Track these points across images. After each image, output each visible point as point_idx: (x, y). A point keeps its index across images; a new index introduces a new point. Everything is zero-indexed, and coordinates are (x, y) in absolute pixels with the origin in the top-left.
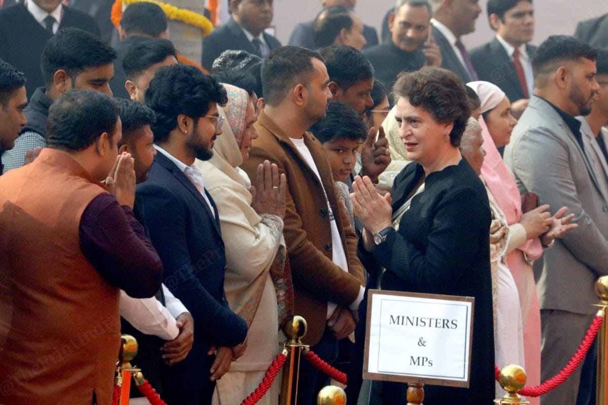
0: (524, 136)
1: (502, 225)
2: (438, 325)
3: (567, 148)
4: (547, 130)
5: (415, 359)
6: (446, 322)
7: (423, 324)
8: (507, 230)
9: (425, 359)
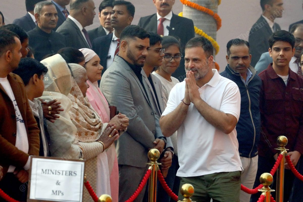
0: (107, 75)
1: (100, 122)
2: (67, 174)
3: (129, 82)
4: (118, 72)
5: (55, 192)
6: (71, 172)
7: (59, 174)
8: (102, 125)
9: (60, 192)
